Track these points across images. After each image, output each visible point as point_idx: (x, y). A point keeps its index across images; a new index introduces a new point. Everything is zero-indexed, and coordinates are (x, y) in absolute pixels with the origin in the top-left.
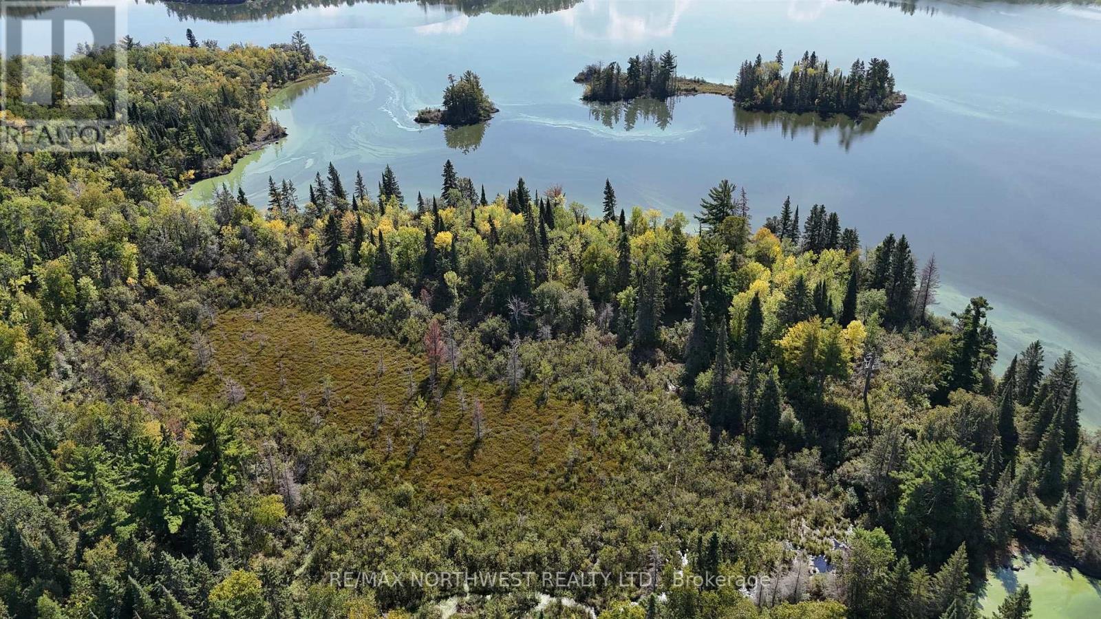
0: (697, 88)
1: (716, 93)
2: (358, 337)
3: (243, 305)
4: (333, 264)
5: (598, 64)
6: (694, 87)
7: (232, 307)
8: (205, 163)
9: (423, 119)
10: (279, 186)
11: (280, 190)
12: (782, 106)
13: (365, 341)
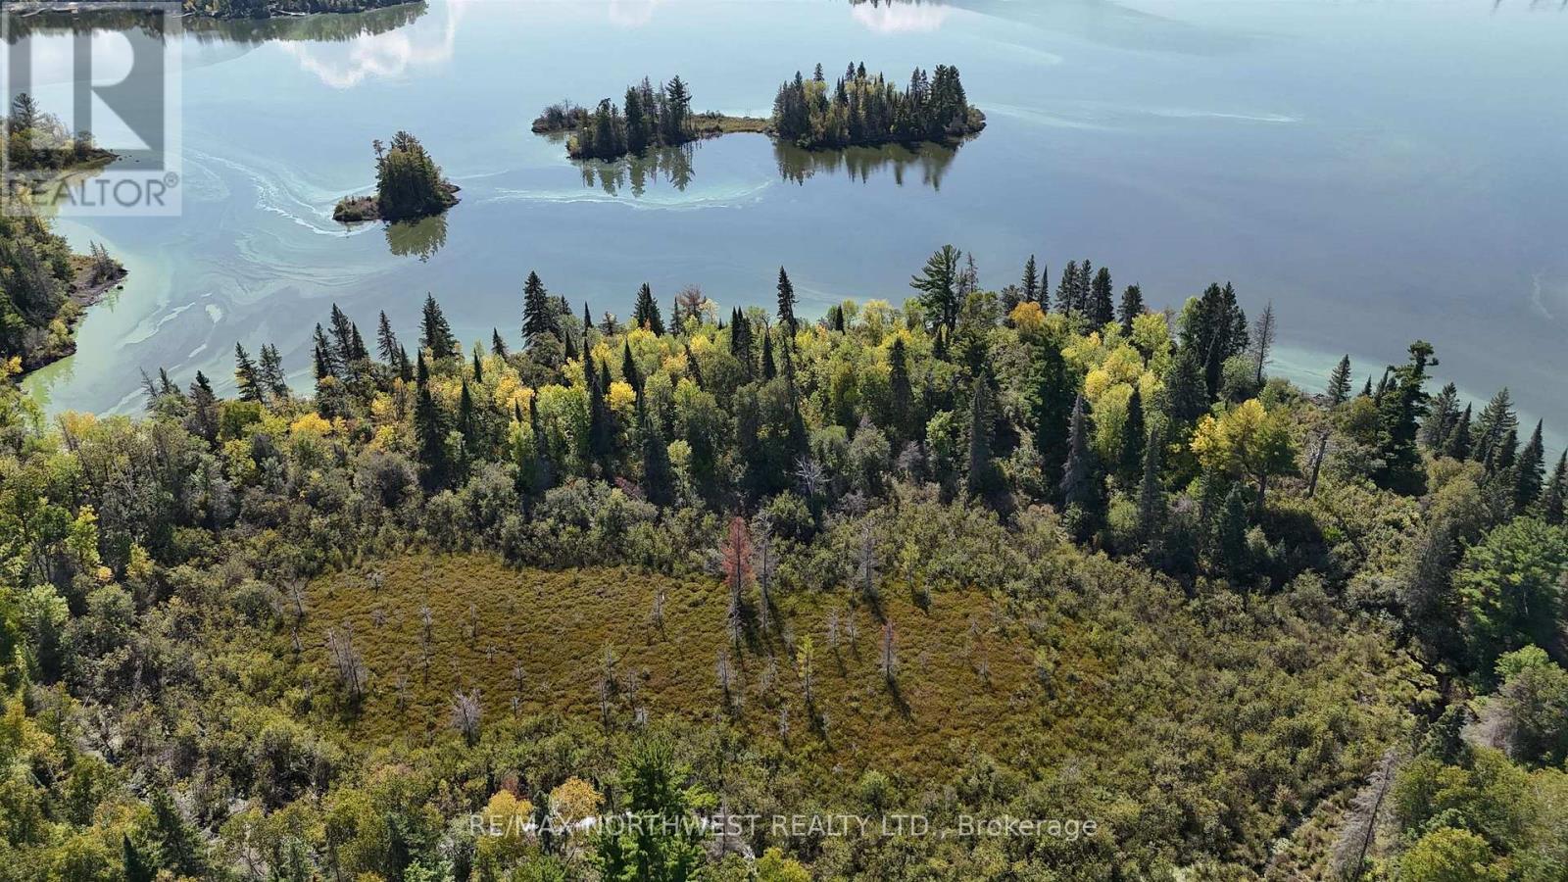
0: (721, 126)
1: (749, 131)
2: (573, 573)
3: (330, 568)
4: (441, 471)
5: (563, 104)
6: (715, 126)
7: (313, 574)
9: (347, 215)
10: (255, 358)
11: (257, 365)
12: (851, 140)
13: (588, 578)
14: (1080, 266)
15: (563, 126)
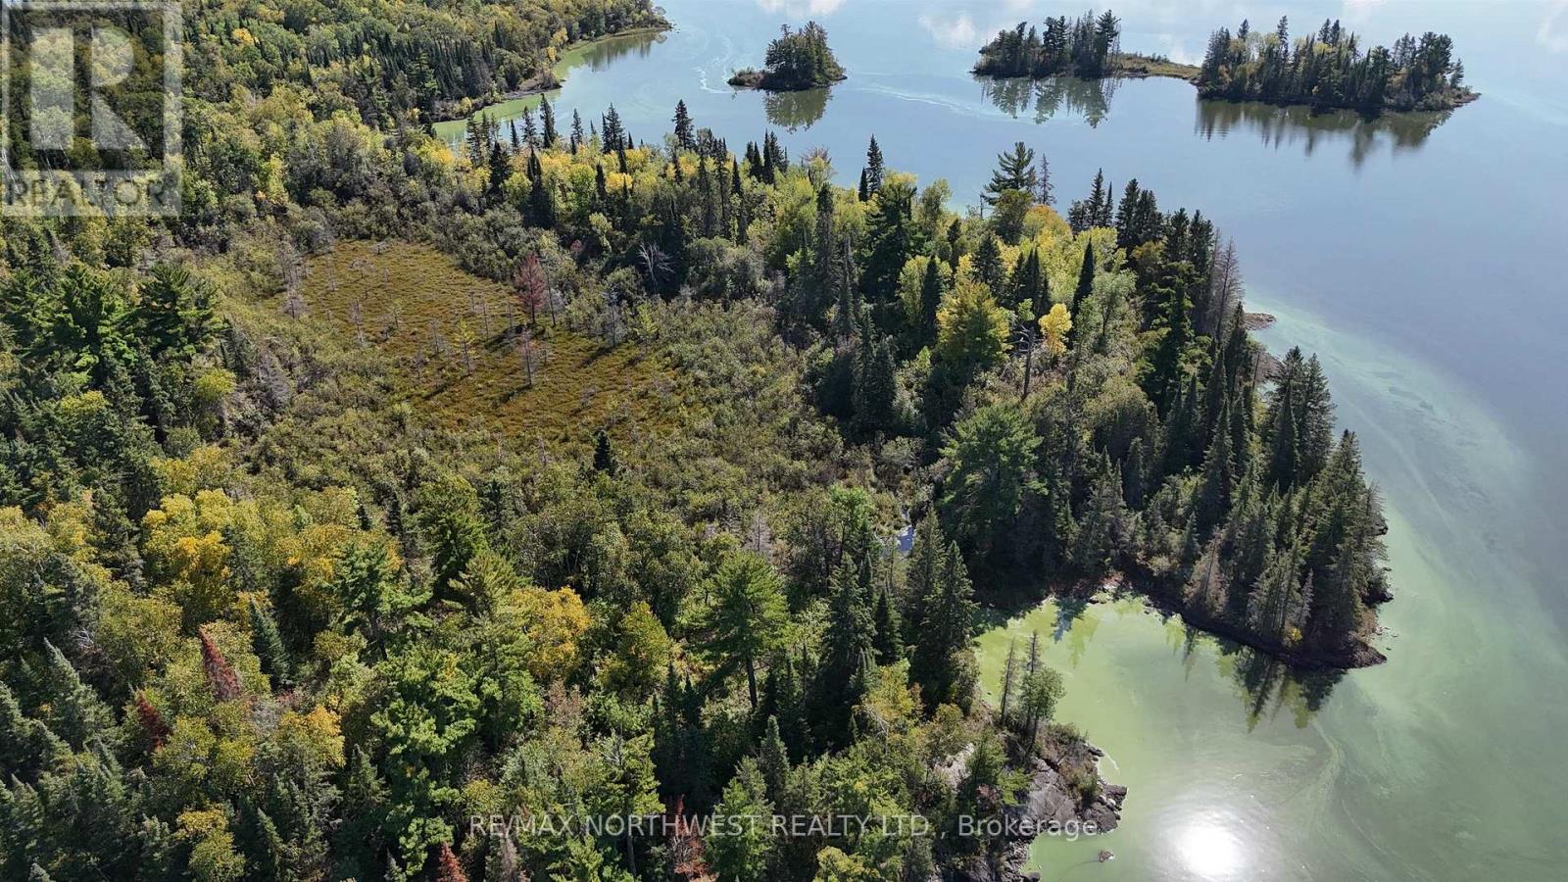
0: (1149, 68)
1: (1176, 77)
3: (373, 236)
6: (1144, 67)
7: (363, 237)
8: (438, 104)
9: (737, 82)
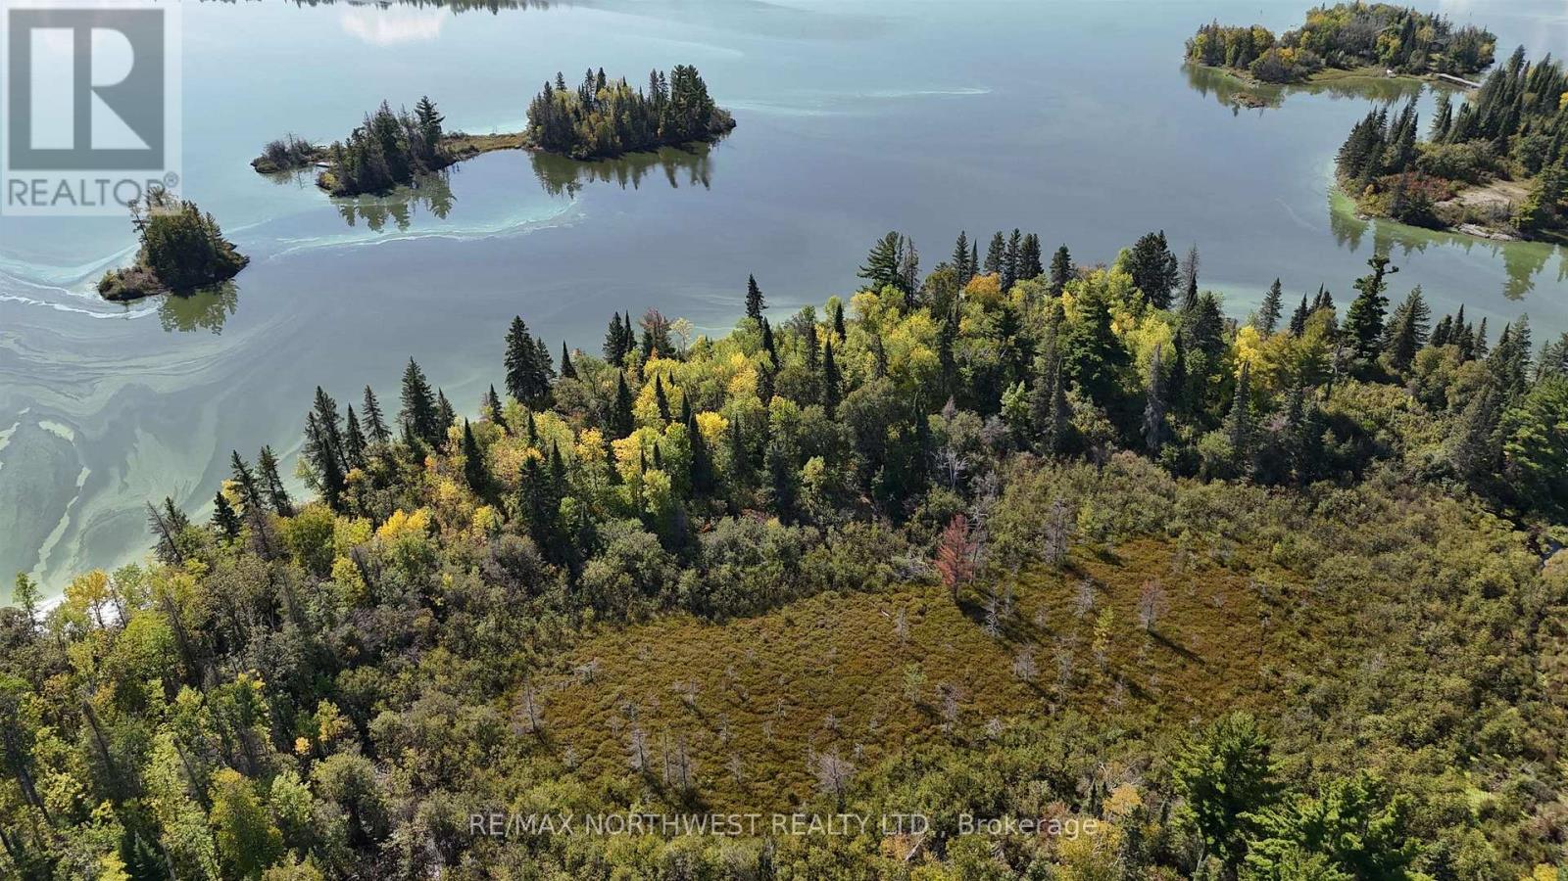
1: (505, 148)
13: (797, 614)
14: (1007, 239)
15: (292, 163)
